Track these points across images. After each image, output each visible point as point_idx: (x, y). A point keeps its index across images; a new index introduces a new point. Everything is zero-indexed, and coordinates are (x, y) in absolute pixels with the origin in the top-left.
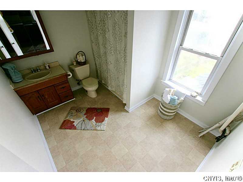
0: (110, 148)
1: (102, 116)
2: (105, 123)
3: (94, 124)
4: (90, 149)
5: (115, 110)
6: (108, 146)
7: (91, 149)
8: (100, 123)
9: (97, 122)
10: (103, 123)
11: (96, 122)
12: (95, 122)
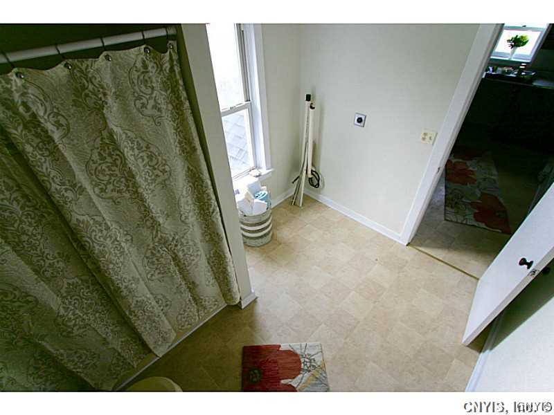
0: (359, 322)
1: (276, 362)
2: (299, 347)
3: (307, 375)
4: (375, 365)
5: (250, 329)
6: (355, 327)
7: (374, 362)
8: (302, 360)
9: (300, 369)
10: (298, 352)
11: (299, 374)
12: (300, 376)
